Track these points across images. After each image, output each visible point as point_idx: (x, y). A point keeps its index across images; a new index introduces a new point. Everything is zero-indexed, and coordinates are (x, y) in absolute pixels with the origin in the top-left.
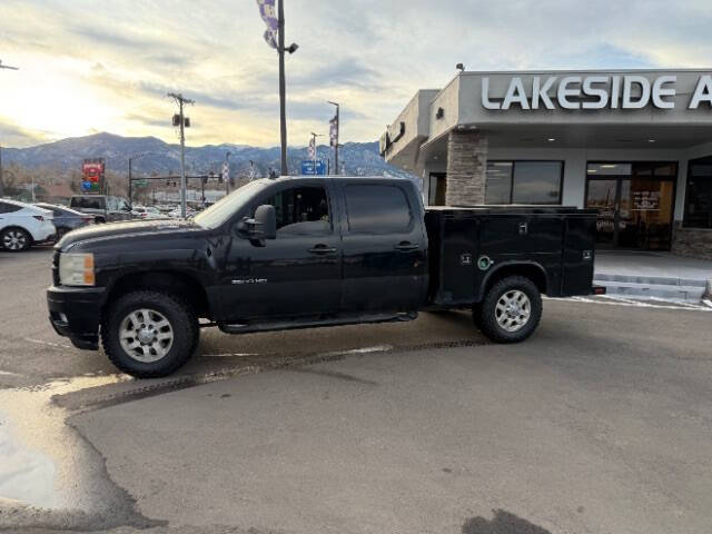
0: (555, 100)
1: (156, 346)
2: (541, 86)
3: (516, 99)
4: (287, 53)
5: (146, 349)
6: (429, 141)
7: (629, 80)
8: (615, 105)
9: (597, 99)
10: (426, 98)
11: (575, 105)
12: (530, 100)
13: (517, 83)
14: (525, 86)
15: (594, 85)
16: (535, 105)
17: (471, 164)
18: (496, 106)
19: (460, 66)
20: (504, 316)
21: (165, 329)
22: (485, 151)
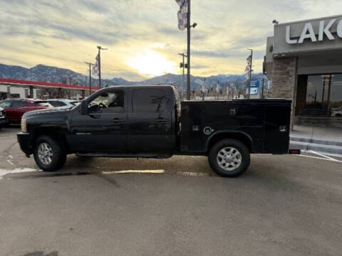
0: (335, 34)
2: (325, 26)
3: (307, 36)
12: (317, 36)
13: (309, 26)
14: (313, 27)
16: (321, 38)
18: (295, 41)
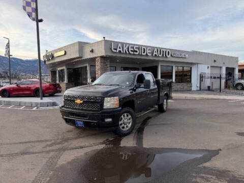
3: (120, 50)
4: (39, 22)
7: (143, 48)
8: (140, 53)
9: (136, 52)
11: (133, 53)
12: (123, 50)
15: (136, 48)
18: (115, 51)
19: (104, 38)
20: (164, 105)
21: (130, 119)
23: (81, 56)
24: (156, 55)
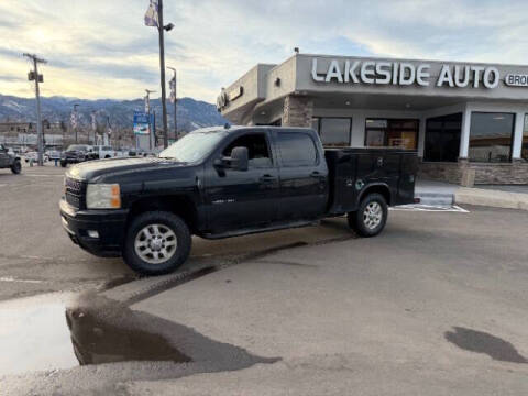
0: (359, 76)
1: (164, 251)
2: (351, 66)
3: (334, 75)
4: (165, 31)
5: (156, 254)
6: (267, 101)
7: (403, 66)
8: (395, 81)
9: (384, 77)
10: (264, 71)
11: (371, 81)
12: (343, 76)
13: (335, 63)
14: (340, 66)
15: (383, 68)
16: (347, 79)
17: (302, 119)
18: (321, 79)
19: (296, 50)
20: (367, 219)
21: (170, 239)
22: (311, 110)
23: (262, 97)
24: (446, 84)
